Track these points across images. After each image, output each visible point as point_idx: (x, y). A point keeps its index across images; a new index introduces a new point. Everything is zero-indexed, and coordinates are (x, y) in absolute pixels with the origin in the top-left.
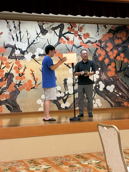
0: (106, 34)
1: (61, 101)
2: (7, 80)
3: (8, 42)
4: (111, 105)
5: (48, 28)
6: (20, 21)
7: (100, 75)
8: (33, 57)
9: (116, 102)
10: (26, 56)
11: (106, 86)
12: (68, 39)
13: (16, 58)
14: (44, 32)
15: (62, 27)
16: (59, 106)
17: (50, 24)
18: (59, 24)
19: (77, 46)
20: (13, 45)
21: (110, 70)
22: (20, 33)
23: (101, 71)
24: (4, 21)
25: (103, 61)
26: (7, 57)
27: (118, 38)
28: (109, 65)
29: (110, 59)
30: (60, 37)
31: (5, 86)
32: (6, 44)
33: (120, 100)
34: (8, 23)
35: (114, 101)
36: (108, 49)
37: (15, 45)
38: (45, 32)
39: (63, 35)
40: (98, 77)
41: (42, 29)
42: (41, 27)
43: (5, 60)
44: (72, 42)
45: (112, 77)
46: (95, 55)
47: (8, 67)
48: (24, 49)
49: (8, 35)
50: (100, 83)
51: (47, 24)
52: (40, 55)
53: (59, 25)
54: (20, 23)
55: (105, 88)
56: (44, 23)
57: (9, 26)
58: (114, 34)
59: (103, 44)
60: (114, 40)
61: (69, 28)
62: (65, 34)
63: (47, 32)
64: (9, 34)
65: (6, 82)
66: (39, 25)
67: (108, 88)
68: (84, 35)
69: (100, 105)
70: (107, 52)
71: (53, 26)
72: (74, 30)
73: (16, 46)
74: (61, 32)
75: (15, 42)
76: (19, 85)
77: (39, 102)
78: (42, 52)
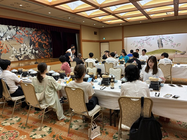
0: (34, 31)
7: (33, 47)
8: (6, 39)
10: (3, 39)
11: (35, 51)
12: (20, 32)
14: (10, 29)
15: (17, 28)
16: (18, 59)
19: (24, 35)
21: (36, 45)
25: (34, 42)
28: (36, 43)
29: (36, 41)
30: (16, 31)
33: (40, 56)
35: (38, 56)
36: (35, 37)
45: (37, 48)
48: (2, 36)
50: (33, 50)
51: (11, 26)
52: (9, 38)
58: (37, 31)
59: (33, 35)
60: (37, 34)
61: (20, 28)
62: (19, 30)
63: (11, 29)
68: (26, 31)
69: (34, 58)
71: (13, 27)
72: (22, 29)
76: (1, 51)
77: (10, 58)
78: (10, 37)
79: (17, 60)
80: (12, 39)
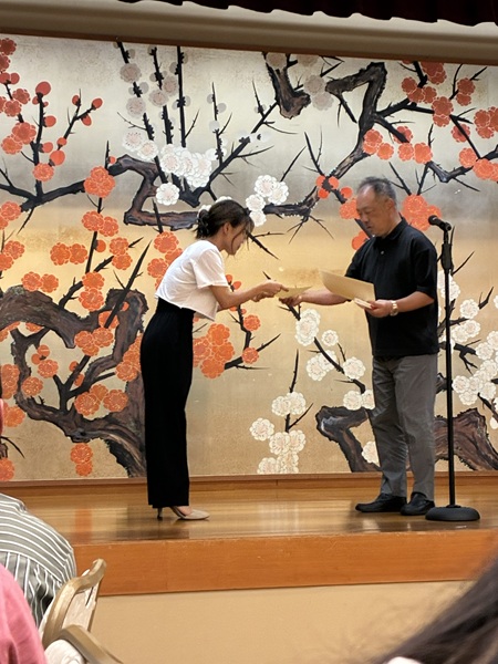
1: (362, 431)
2: (116, 322)
3: (128, 148)
5: (310, 82)
6: (183, 49)
12: (401, 137)
13: (158, 220)
14: (291, 100)
15: (374, 79)
16: (353, 451)
17: (321, 63)
18: (364, 63)
19: (447, 166)
20: (149, 158)
22: (181, 103)
24: (111, 47)
26: (117, 215)
30: (365, 124)
31: (106, 351)
32: (115, 154)
34: (126, 56)
37: (156, 159)
38: (297, 100)
39: (381, 117)
41: (283, 88)
42: (279, 79)
43: (111, 228)
44: (424, 149)
47: (122, 263)
48: (197, 181)
49: (125, 113)
51: (306, 63)
52: (269, 209)
53: (361, 71)
54: (181, 57)
56: (293, 58)
57: (129, 73)
61: (407, 85)
62: (391, 110)
63: (308, 100)
64: (132, 107)
65: (113, 331)
66: (270, 69)
68: (481, 117)
71: (336, 75)
72: (430, 94)
73: (161, 165)
74: (369, 102)
75: (155, 147)
77: (261, 429)
78: (280, 195)
79: (337, 463)
80: (301, 209)
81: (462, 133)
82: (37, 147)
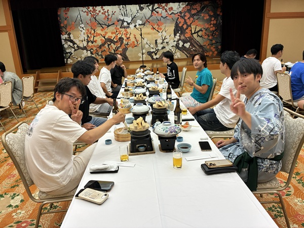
0: (185, 7)
1: (153, 54)
2: (120, 41)
3: (120, 18)
4: (187, 56)
7: (180, 36)
8: (135, 26)
9: (191, 54)
10: (130, 26)
11: (184, 44)
12: (157, 13)
13: (124, 27)
14: (141, 9)
16: (152, 57)
19: (164, 17)
20: (122, 19)
21: (187, 33)
22: (126, 10)
23: (181, 34)
25: (182, 26)
26: (119, 27)
27: (194, 9)
28: (186, 29)
29: (187, 25)
30: (152, 11)
31: (119, 45)
32: (118, 19)
35: (189, 53)
36: (186, 18)
39: (154, 10)
40: (179, 37)
43: (118, 29)
45: (188, 37)
46: (177, 22)
47: (120, 34)
48: (129, 22)
50: (180, 42)
52: (139, 25)
55: (183, 45)
57: (119, 7)
58: (191, 6)
59: (182, 15)
60: (191, 11)
62: (156, 9)
63: (144, 9)
64: (120, 12)
65: (120, 43)
66: (139, 6)
67: (185, 45)
69: (179, 56)
70: (185, 20)
72: (162, 6)
73: (124, 20)
74: (153, 8)
75: (123, 17)
76: (127, 44)
77: (140, 55)
78: (141, 22)
79: (150, 59)
80: (144, 24)
81: (166, 11)
82: (108, 19)
